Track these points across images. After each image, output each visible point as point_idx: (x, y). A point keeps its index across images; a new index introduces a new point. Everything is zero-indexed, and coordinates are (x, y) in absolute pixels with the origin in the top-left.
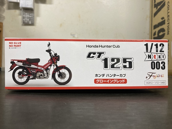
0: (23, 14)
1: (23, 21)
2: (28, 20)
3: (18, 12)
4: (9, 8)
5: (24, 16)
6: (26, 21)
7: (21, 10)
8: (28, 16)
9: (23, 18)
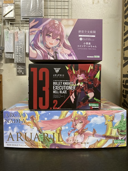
0: (17, 67)
1: (17, 72)
2: (21, 71)
3: (13, 65)
4: (6, 62)
5: (18, 68)
6: (20, 72)
7: (15, 63)
8: (21, 68)
9: (17, 70)
